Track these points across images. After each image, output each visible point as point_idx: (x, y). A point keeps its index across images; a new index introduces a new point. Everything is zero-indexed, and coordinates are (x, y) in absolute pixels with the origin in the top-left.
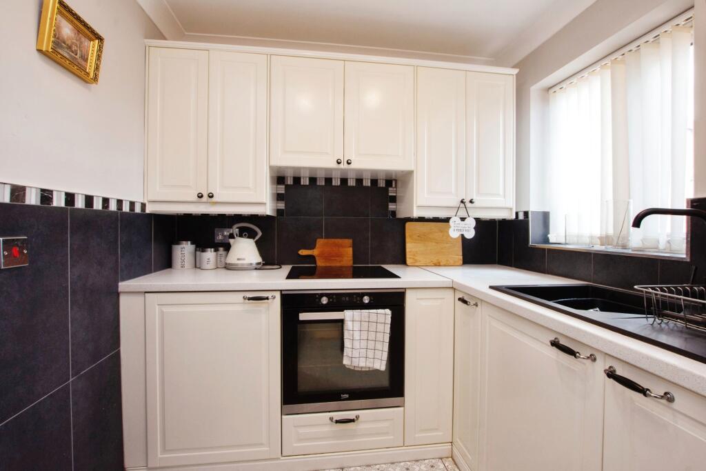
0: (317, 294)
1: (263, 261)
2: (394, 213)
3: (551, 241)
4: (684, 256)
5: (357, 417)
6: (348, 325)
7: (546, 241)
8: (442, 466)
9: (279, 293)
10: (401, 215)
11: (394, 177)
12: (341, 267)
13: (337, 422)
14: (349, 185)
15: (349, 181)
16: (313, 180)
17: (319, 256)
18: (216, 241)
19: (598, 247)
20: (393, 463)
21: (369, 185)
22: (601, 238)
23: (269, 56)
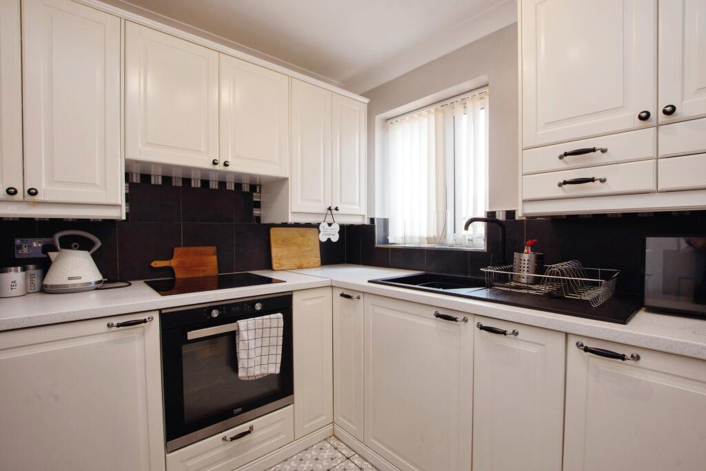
0: (205, 308)
1: (104, 278)
2: (258, 219)
3: (390, 242)
4: (483, 249)
5: (251, 428)
6: (244, 335)
7: (386, 241)
8: (329, 445)
9: (157, 313)
10: (265, 220)
11: (258, 183)
12: (205, 277)
13: (232, 439)
14: (211, 187)
15: (211, 184)
16: (167, 179)
17: (177, 267)
18: (17, 256)
19: (425, 245)
20: (286, 460)
21: (233, 189)
22: (427, 238)
23: (123, 21)
